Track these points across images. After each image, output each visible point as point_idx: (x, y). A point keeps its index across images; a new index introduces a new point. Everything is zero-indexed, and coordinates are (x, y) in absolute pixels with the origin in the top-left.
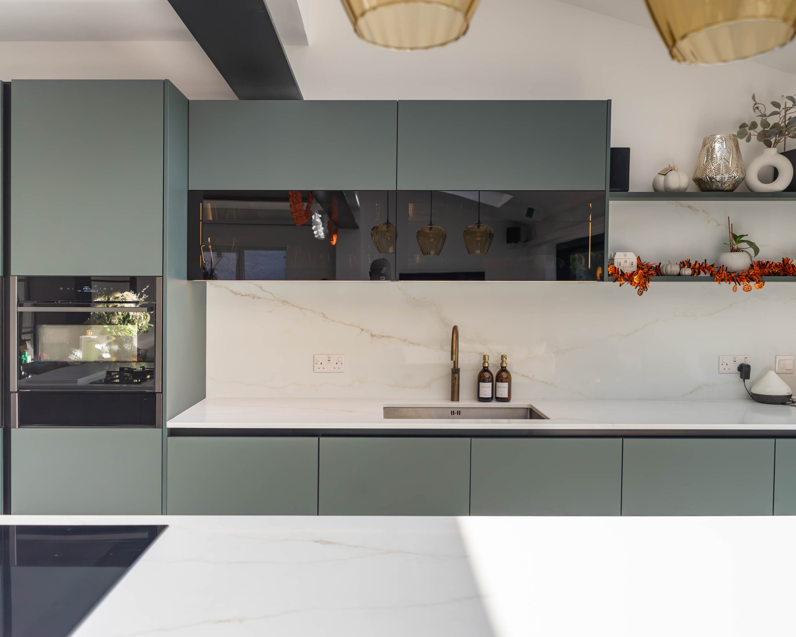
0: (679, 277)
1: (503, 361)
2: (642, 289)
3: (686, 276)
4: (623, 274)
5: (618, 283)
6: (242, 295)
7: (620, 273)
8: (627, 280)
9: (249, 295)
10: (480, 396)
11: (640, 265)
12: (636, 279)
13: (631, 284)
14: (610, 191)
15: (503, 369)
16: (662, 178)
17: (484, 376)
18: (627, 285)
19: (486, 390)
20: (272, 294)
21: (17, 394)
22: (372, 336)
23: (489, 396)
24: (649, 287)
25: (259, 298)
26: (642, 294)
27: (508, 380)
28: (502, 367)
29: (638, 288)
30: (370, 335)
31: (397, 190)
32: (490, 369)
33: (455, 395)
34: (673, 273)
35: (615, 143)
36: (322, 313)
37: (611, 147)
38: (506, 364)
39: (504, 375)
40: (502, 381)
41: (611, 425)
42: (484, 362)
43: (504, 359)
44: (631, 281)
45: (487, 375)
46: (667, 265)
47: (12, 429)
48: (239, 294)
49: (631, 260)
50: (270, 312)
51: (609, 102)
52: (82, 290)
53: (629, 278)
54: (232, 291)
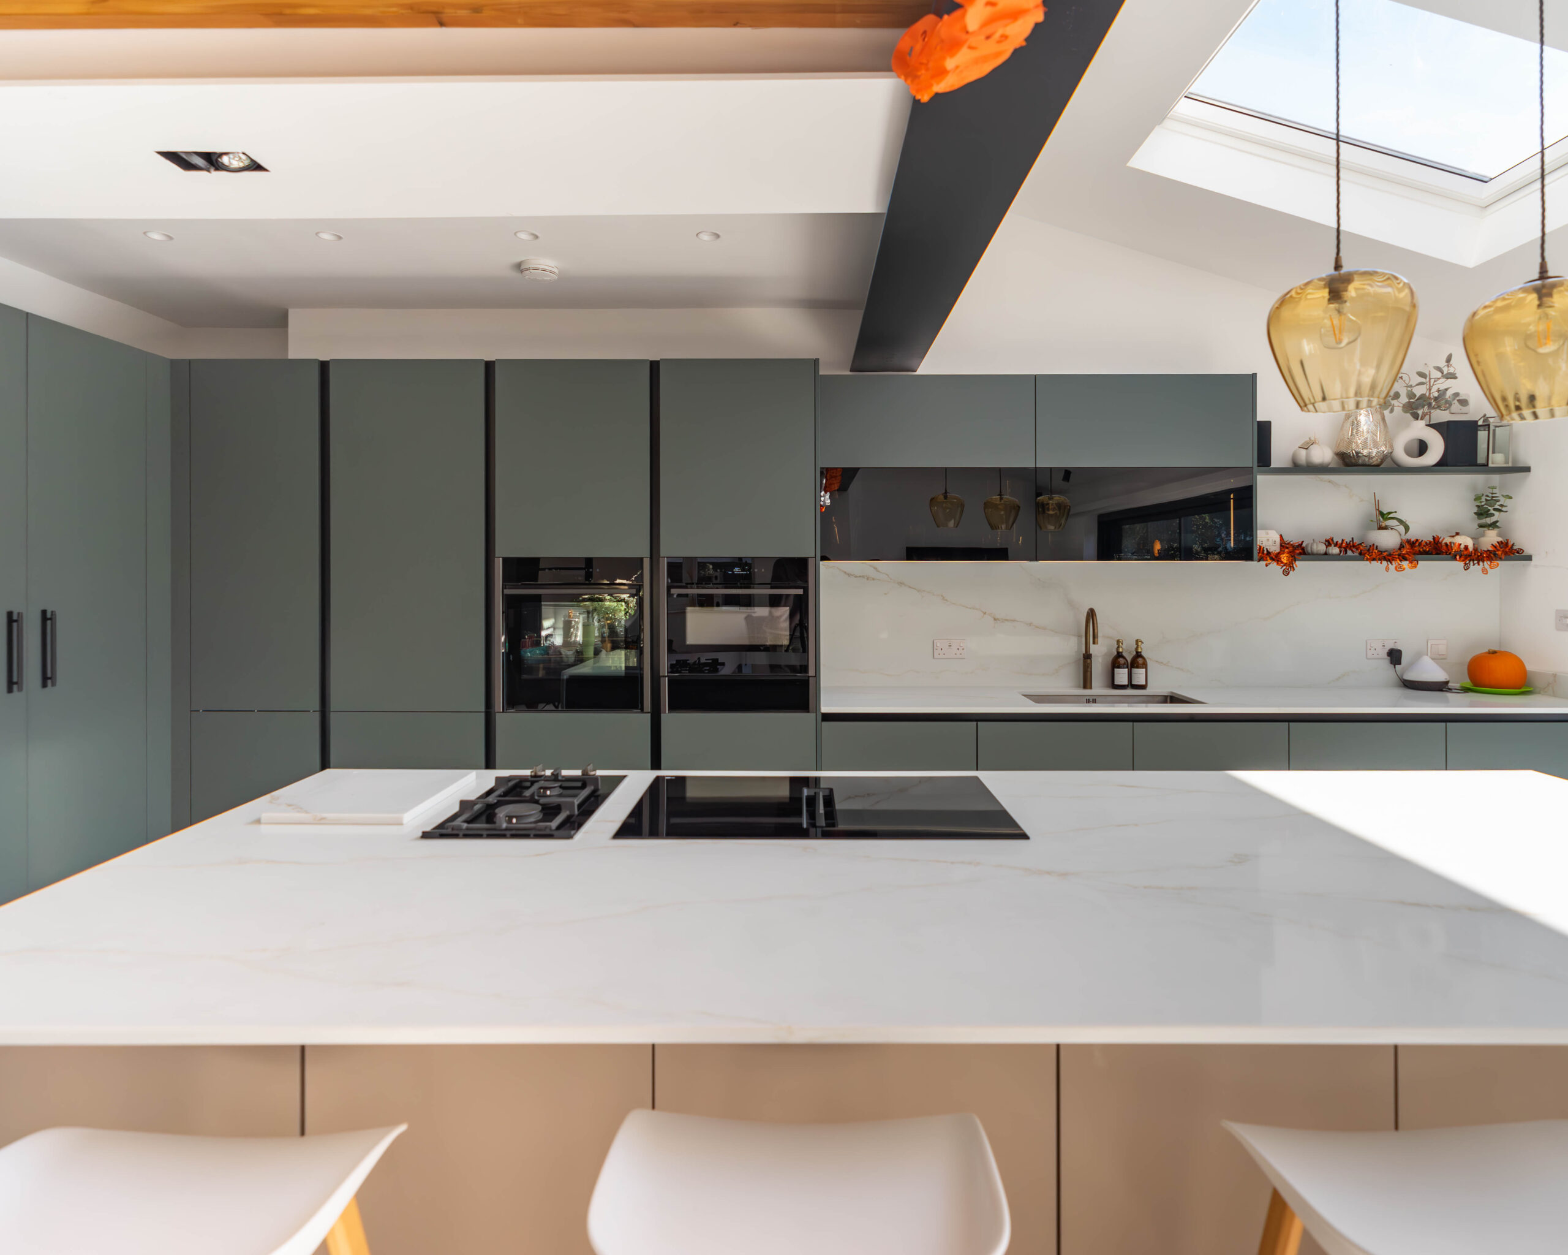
0: (1325, 556)
1: (1138, 646)
2: (1288, 569)
3: (1333, 555)
4: (1269, 553)
5: (1263, 563)
6: (856, 577)
7: (1265, 552)
8: (1273, 559)
9: (863, 577)
10: (1116, 683)
11: (1284, 545)
12: (1284, 558)
13: (1278, 564)
14: (1258, 466)
15: (1138, 655)
16: (1303, 452)
17: (1119, 662)
18: (1274, 565)
19: (1122, 676)
20: (887, 575)
21: (667, 678)
22: (995, 619)
23: (1125, 682)
24: (1296, 566)
25: (873, 579)
26: (1288, 574)
27: (1144, 665)
28: (1137, 652)
29: (1284, 567)
30: (993, 619)
31: (1036, 467)
32: (1124, 654)
33: (1087, 683)
34: (1319, 552)
35: (1261, 417)
36: (942, 596)
37: (1258, 420)
38: (1142, 649)
39: (1140, 660)
40: (1138, 667)
41: (1277, 708)
42: (1118, 647)
43: (1140, 643)
44: (1278, 561)
45: (1122, 661)
46: (1312, 544)
47: (662, 715)
48: (852, 575)
49: (1274, 539)
50: (885, 594)
51: (1254, 377)
52: (733, 572)
53: (1276, 558)
54: (845, 572)
